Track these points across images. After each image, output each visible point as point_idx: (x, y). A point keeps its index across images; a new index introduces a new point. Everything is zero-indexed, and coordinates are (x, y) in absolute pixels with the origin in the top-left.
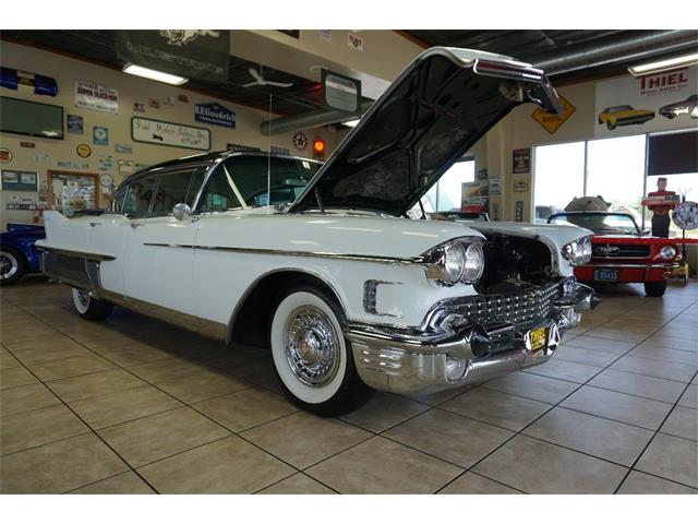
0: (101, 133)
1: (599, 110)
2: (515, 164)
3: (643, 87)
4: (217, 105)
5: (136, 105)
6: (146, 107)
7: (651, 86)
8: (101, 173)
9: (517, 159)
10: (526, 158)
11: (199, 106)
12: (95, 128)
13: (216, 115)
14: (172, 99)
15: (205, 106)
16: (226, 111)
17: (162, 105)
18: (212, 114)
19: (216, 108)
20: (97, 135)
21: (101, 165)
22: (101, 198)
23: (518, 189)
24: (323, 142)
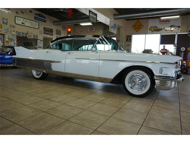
0: (5, 20)
1: (149, 27)
2: (127, 39)
3: (160, 22)
4: (41, 15)
5: (17, 12)
6: (20, 13)
7: (162, 22)
8: (5, 34)
9: (127, 38)
10: (130, 38)
11: (36, 14)
12: (3, 19)
13: (40, 18)
14: (28, 11)
15: (38, 14)
16: (43, 17)
17: (24, 13)
18: (40, 17)
19: (40, 15)
20: (4, 21)
21: (5, 31)
22: (5, 42)
23: (128, 46)
24: (71, 28)
